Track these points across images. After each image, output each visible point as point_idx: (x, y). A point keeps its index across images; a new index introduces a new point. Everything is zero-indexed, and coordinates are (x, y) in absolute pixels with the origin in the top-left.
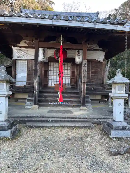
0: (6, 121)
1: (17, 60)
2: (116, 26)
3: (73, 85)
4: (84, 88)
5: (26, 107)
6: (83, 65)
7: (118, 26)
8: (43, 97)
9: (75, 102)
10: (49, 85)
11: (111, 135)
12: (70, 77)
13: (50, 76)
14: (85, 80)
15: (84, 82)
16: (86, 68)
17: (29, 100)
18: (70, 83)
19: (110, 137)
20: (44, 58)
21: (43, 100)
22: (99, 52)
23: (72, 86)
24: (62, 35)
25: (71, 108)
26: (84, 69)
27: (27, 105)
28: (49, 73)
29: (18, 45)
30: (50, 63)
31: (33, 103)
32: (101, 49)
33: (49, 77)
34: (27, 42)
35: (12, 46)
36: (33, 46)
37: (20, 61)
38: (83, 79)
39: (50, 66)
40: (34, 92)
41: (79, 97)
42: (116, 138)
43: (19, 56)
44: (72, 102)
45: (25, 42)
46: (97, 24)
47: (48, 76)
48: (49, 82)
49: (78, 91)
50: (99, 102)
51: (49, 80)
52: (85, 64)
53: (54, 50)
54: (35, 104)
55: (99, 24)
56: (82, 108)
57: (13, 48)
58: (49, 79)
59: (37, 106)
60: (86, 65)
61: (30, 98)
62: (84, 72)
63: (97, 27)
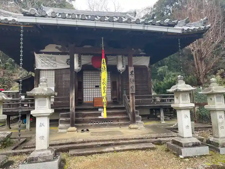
0: (48, 149)
1: (41, 70)
2: (167, 27)
3: (116, 99)
4: (133, 101)
5: (60, 131)
6: (130, 73)
7: (169, 28)
8: (80, 116)
9: (122, 119)
10: (84, 101)
11: (181, 154)
12: (111, 88)
13: (85, 88)
14: (134, 91)
15: (132, 94)
16: (133, 76)
17: (62, 122)
18: (110, 96)
19: (181, 157)
20: (80, 66)
21: (81, 119)
22: (143, 57)
23: (113, 99)
24: (103, 38)
25: (118, 128)
26: (132, 77)
27: (61, 128)
28: (84, 85)
29: (42, 51)
30: (84, 72)
31: (70, 125)
32: (144, 53)
33: (84, 90)
34: (60, 46)
35: (35, 53)
36: (68, 52)
37: (44, 72)
38: (131, 90)
39: (84, 76)
40: (71, 110)
41: (126, 113)
42: (188, 157)
43: (43, 64)
44: (118, 120)
45: (57, 48)
46: (146, 25)
47: (83, 88)
48: (84, 96)
49: (124, 106)
50: (148, 118)
51: (84, 94)
53: (92, 56)
54: (72, 126)
55: (148, 26)
56: (132, 126)
57: (35, 54)
58: (84, 92)
59: (74, 128)
60: (133, 73)
61: (64, 119)
62: (132, 81)
63: (146, 29)
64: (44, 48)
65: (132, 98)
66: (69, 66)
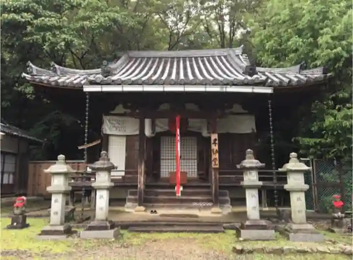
0: (107, 220)
1: (110, 135)
3: (202, 174)
4: (215, 178)
5: (127, 210)
6: (212, 142)
8: (152, 195)
10: (162, 176)
11: (241, 236)
13: (163, 159)
14: (217, 165)
15: (215, 169)
16: (217, 146)
17: (130, 200)
18: (196, 170)
19: (240, 239)
20: (153, 133)
21: (152, 198)
23: (199, 175)
25: (197, 211)
26: (215, 147)
27: (128, 207)
28: (162, 155)
29: (112, 112)
30: (162, 139)
31: (137, 204)
32: (246, 111)
33: (162, 161)
35: (103, 115)
38: (213, 163)
39: (162, 144)
40: (139, 186)
41: (209, 194)
44: (198, 201)
46: (225, 86)
47: (160, 159)
48: (162, 170)
49: (210, 184)
51: (162, 167)
52: (215, 140)
53: (167, 119)
54: (140, 205)
55: (227, 86)
57: (104, 117)
58: (162, 164)
59: (142, 208)
60: (217, 142)
61: (132, 197)
62: (215, 152)
63: (224, 90)
64: (113, 109)
65: (215, 175)
66: (137, 133)
